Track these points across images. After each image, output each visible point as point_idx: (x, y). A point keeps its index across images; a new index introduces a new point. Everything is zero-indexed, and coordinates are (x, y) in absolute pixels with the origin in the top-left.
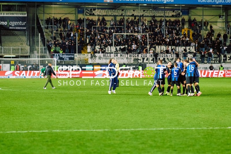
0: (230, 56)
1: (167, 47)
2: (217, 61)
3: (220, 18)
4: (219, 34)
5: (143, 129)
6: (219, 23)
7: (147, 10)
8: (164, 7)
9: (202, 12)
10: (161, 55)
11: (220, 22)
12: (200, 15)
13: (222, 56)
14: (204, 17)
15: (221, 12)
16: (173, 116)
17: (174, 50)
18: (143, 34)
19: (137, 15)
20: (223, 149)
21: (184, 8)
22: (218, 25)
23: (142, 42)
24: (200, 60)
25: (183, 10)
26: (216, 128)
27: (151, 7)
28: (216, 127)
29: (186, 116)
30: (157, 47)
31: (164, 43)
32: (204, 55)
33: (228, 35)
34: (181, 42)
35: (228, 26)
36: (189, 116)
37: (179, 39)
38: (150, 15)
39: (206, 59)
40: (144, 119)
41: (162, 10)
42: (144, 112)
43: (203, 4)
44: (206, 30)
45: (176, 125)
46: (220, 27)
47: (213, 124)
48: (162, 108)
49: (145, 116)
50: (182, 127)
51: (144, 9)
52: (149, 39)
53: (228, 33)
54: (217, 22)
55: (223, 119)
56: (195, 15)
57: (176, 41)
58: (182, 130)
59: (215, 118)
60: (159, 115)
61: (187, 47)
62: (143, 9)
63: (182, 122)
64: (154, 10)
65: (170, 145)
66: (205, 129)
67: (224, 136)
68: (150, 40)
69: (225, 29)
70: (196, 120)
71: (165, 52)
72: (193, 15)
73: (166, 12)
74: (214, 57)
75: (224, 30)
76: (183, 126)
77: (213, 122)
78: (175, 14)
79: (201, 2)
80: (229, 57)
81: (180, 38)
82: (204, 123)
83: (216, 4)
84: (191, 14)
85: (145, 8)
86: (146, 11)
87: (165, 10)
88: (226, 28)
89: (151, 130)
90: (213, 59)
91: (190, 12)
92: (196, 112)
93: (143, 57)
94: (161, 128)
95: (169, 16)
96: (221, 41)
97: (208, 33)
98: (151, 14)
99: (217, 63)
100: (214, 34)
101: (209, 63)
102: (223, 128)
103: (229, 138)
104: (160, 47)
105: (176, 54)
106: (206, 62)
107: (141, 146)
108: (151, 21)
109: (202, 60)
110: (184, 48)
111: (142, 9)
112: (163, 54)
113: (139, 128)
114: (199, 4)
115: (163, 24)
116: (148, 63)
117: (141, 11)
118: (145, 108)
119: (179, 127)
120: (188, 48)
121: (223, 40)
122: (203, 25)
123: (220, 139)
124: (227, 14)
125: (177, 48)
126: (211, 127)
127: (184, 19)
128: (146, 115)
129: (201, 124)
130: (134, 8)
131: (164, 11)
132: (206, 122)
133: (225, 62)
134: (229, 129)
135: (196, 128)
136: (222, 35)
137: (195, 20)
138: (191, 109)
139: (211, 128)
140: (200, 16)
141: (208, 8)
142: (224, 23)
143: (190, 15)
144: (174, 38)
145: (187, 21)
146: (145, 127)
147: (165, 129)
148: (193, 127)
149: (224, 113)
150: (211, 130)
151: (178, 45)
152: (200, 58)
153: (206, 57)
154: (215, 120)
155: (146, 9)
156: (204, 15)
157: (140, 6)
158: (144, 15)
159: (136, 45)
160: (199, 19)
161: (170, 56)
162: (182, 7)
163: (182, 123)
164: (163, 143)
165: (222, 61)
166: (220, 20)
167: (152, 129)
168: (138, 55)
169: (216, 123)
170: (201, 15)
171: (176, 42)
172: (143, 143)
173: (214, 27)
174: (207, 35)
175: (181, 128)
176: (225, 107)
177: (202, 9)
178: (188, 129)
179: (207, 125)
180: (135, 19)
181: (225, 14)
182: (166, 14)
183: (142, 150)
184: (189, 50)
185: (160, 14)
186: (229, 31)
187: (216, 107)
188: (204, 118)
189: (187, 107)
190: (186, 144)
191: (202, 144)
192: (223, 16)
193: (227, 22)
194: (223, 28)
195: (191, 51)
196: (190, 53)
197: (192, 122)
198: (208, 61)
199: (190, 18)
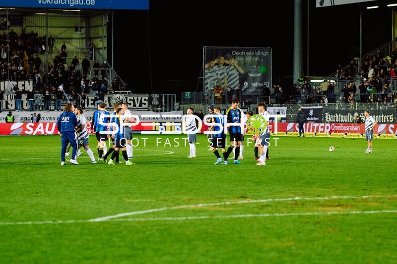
3: (77, 32)
4: (74, 59)
6: (75, 40)
9: (45, 20)
11: (76, 38)
12: (42, 25)
14: (49, 29)
15: (78, 21)
20: (80, 256)
21: (12, 14)
22: (73, 44)
25: (12, 18)
26: (70, 221)
28: (69, 219)
29: (17, 202)
32: (50, 96)
33: (90, 61)
34: (9, 73)
35: (90, 45)
36: (22, 201)
37: (6, 67)
39: (53, 102)
43: (46, 7)
46: (77, 48)
47: (63, 214)
50: (9, 220)
54: (71, 38)
55: (81, 206)
56: (33, 26)
58: (9, 225)
59: (68, 205)
61: (19, 82)
63: (9, 212)
66: (50, 224)
67: (82, 234)
69: (86, 51)
70: (34, 208)
72: (30, 26)
75: (83, 53)
76: (11, 219)
77: (63, 212)
79: (43, 2)
80: (92, 100)
82: (47, 213)
83: (69, 7)
84: (26, 24)
88: (87, 49)
91: (24, 21)
92: (34, 194)
96: (79, 72)
97: (56, 57)
100: (66, 59)
101: (58, 111)
102: (81, 221)
103: (90, 238)
106: (52, 107)
109: (46, 104)
110: (15, 83)
114: (39, 6)
119: (4, 222)
120: (21, 83)
121: (82, 70)
123: (75, 240)
124: (89, 24)
125: (2, 83)
126: (60, 220)
127: (14, 33)
129: (42, 215)
132: (52, 212)
133: (85, 109)
135: (34, 223)
138: (26, 190)
139: (60, 222)
140: (41, 27)
141: (56, 14)
142: (84, 41)
143: (24, 26)
145: (20, 35)
148: (30, 221)
149: (83, 195)
150: (60, 224)
152: (43, 101)
153: (53, 100)
154: (68, 208)
156: (48, 26)
160: (41, 33)
162: (10, 11)
163: (10, 214)
166: (76, 35)
169: (70, 213)
170: (44, 27)
173: (69, 47)
174: (54, 61)
175: (7, 223)
176: (85, 185)
177: (45, 16)
178: (20, 225)
179: (53, 216)
181: (86, 24)
184: (23, 88)
186: (92, 55)
187: (69, 186)
188: (49, 205)
189: (19, 187)
190: (16, 250)
191: (44, 249)
192: (82, 28)
193: (89, 39)
194: (83, 49)
195: (26, 90)
196: (24, 91)
197: (27, 212)
198: (56, 106)
199: (24, 31)
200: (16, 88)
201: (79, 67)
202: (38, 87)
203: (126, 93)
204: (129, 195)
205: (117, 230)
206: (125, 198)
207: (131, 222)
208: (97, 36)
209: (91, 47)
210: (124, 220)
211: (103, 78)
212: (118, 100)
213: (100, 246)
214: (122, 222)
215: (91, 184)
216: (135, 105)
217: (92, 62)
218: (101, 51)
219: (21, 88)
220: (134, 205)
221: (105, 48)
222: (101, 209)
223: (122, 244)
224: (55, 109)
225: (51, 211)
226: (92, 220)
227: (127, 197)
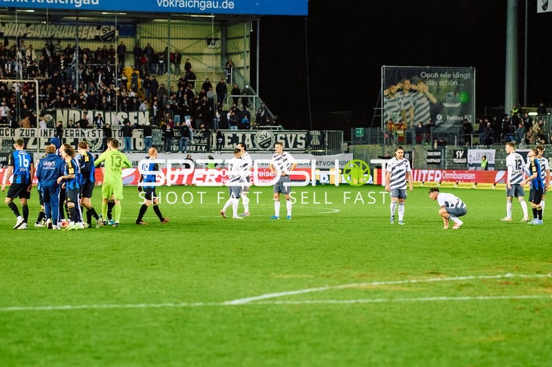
0: (231, 136)
1: (83, 112)
2: (201, 146)
3: (210, 46)
4: (206, 82)
5: (20, 308)
6: (207, 56)
7: (36, 24)
8: (75, 18)
9: (166, 29)
10: (69, 132)
11: (208, 54)
12: (163, 36)
13: (214, 135)
14: (172, 42)
15: (211, 31)
16: (96, 278)
17: (101, 119)
18: (26, 81)
19: (10, 34)
20: (210, 352)
21: (122, 20)
22: (204, 61)
23: (24, 100)
24: (163, 143)
25: (121, 26)
26: (197, 304)
27: (46, 15)
28: (195, 301)
29: (126, 277)
30: (59, 112)
31: (75, 102)
32: (172, 132)
33: (227, 85)
34: (116, 101)
35: (228, 63)
36: (133, 275)
37: (113, 93)
38: (41, 36)
39: (176, 141)
40: (25, 285)
41: (71, 23)
42: (24, 269)
43: (168, 11)
44: (178, 72)
45: (102, 299)
46: (209, 67)
47: (189, 294)
48: (69, 257)
49: (28, 277)
50: (114, 301)
51: (28, 20)
52: (39, 93)
53: (228, 81)
54: (201, 54)
55: (212, 283)
56: (151, 38)
57: (104, 98)
58: (115, 308)
60: (61, 274)
61: (130, 114)
62: (26, 22)
63: (115, 290)
64: (52, 24)
65: (85, 346)
66: (170, 307)
67: (213, 322)
68: (41, 95)
69: (221, 71)
70: (150, 285)
71: (79, 124)
72: (146, 38)
73: (80, 28)
74: (194, 138)
75: (218, 74)
76: (118, 299)
77: (188, 291)
78: (102, 34)
79: (164, 5)
80: (229, 138)
81: (115, 92)
82: (167, 292)
83: (200, 12)
84: (140, 34)
85: (30, 20)
86: (33, 26)
87: (77, 24)
88: (223, 69)
89: (40, 311)
90: (193, 143)
91: (138, 31)
92: (149, 267)
93: (25, 137)
94: (66, 305)
95: (89, 38)
96: (211, 100)
97: (180, 79)
98: (45, 34)
99: (202, 152)
100: (194, 82)
101: (183, 152)
102: (212, 304)
103: (224, 327)
104: (65, 112)
105: (104, 129)
106: (175, 148)
107: (14, 349)
108: (44, 51)
109: (167, 143)
110: (125, 115)
111: (23, 21)
112: (74, 130)
113: (13, 306)
114: (159, 11)
115: (74, 58)
116: (38, 150)
117: (20, 25)
118: (29, 258)
119: (108, 304)
120: (132, 115)
121: (216, 97)
122: (169, 61)
123: (203, 330)
124: (226, 36)
125: (107, 114)
126: (184, 302)
127: (124, 47)
128: (30, 275)
129: (160, 295)
130: (5, 19)
131: (75, 28)
132: (173, 291)
133: (220, 150)
134: (226, 306)
135: (149, 305)
136: (214, 85)
137: (149, 48)
138: (138, 261)
139: (184, 304)
140: (161, 38)
141: (181, 21)
142: (219, 57)
143: (138, 37)
144: (101, 91)
145: (132, 50)
146: (27, 304)
147: (74, 307)
148: (142, 303)
149: (215, 267)
150: (184, 308)
151: (110, 108)
152: (162, 139)
153: (176, 138)
154: (195, 285)
155: (34, 22)
156: (171, 37)
157: (19, 14)
158: (29, 36)
159: (7, 108)
160: (159, 46)
161: (91, 134)
162: (119, 17)
163: (116, 293)
164: (70, 340)
165: (214, 146)
166: (209, 49)
167: (44, 308)
168: (14, 132)
169: (197, 292)
170: (164, 38)
171: (104, 101)
172: (21, 342)
173: (196, 66)
174: (179, 85)
175: (112, 306)
176: (218, 254)
177: (167, 23)
178: (130, 308)
179: (174, 297)
180: (6, 43)
181: (222, 35)
182: (80, 33)
183: (17, 357)
184: (136, 121)
185: (66, 33)
186: (229, 76)
187: (197, 256)
188: (168, 282)
189: (129, 256)
190: (124, 343)
191: (162, 342)
192: (216, 39)
193: (225, 55)
194: (216, 68)
195: (140, 123)
196: (137, 126)
197: (140, 291)
198: (181, 146)
199: (137, 43)
200: (126, 121)
201: (212, 93)
202: (155, 120)
203: (276, 129)
204: (278, 269)
205: (261, 316)
206: (273, 273)
207: (280, 305)
208: (236, 51)
209: (229, 67)
210: (270, 302)
211: (245, 109)
212: (265, 139)
213: (238, 338)
214: (268, 306)
215: (227, 254)
216: (287, 146)
217: (229, 87)
218: (242, 72)
219: (133, 122)
220: (284, 283)
221: (247, 67)
222: (239, 287)
223: (268, 336)
224: (179, 150)
225: (171, 289)
226: (227, 303)
227: (275, 272)
